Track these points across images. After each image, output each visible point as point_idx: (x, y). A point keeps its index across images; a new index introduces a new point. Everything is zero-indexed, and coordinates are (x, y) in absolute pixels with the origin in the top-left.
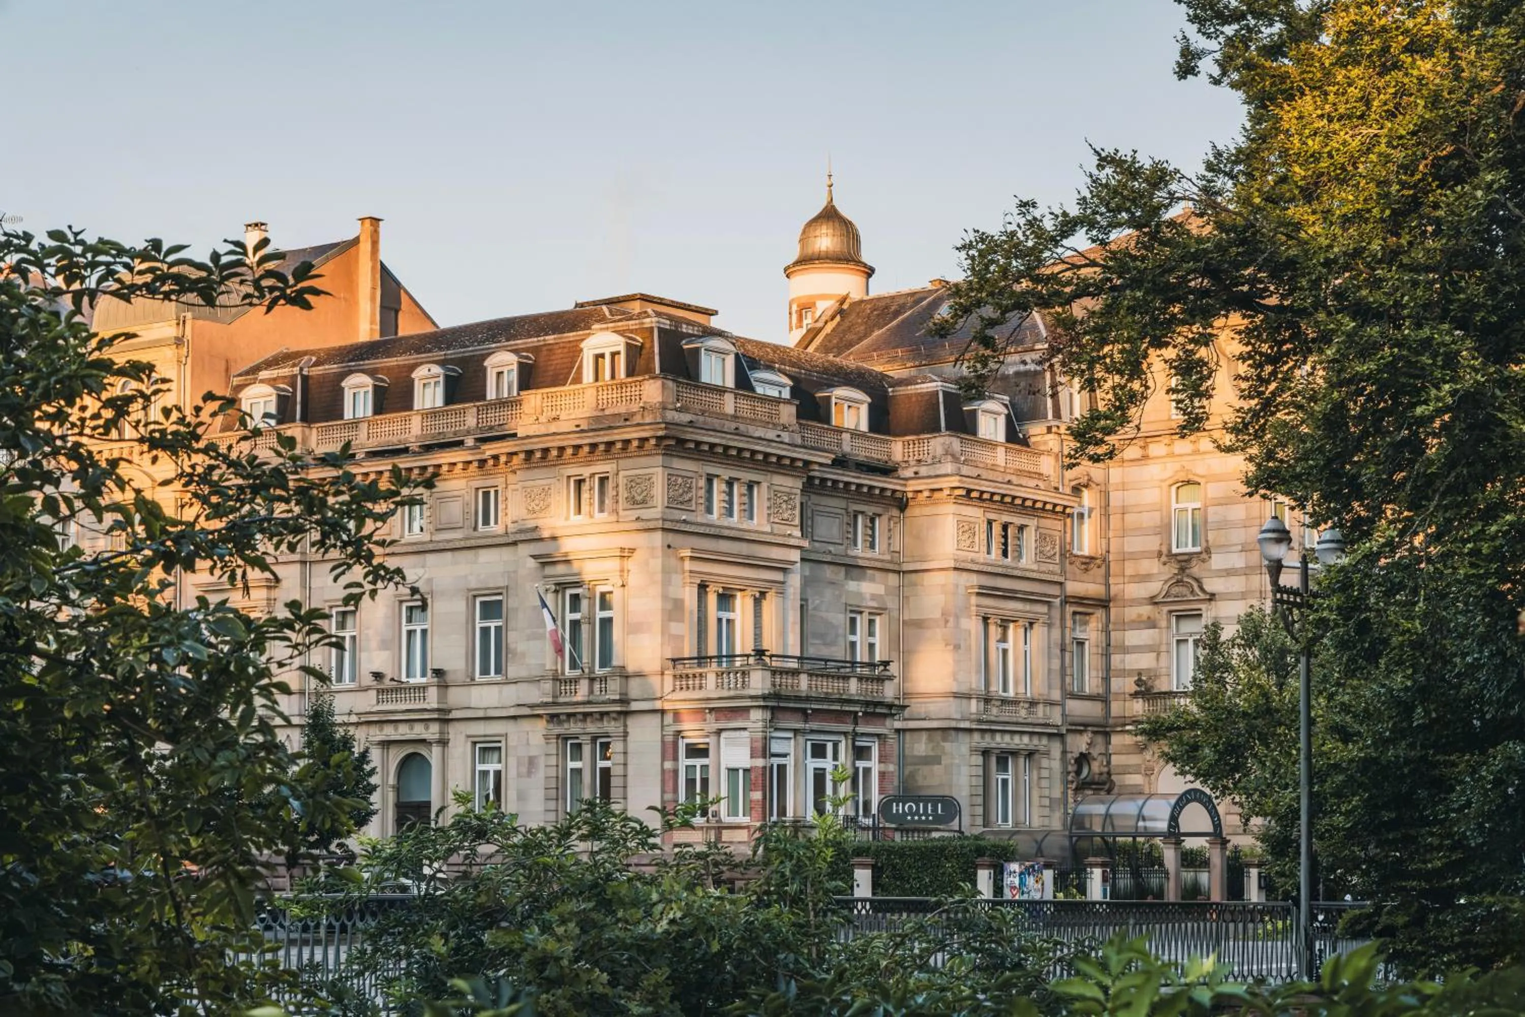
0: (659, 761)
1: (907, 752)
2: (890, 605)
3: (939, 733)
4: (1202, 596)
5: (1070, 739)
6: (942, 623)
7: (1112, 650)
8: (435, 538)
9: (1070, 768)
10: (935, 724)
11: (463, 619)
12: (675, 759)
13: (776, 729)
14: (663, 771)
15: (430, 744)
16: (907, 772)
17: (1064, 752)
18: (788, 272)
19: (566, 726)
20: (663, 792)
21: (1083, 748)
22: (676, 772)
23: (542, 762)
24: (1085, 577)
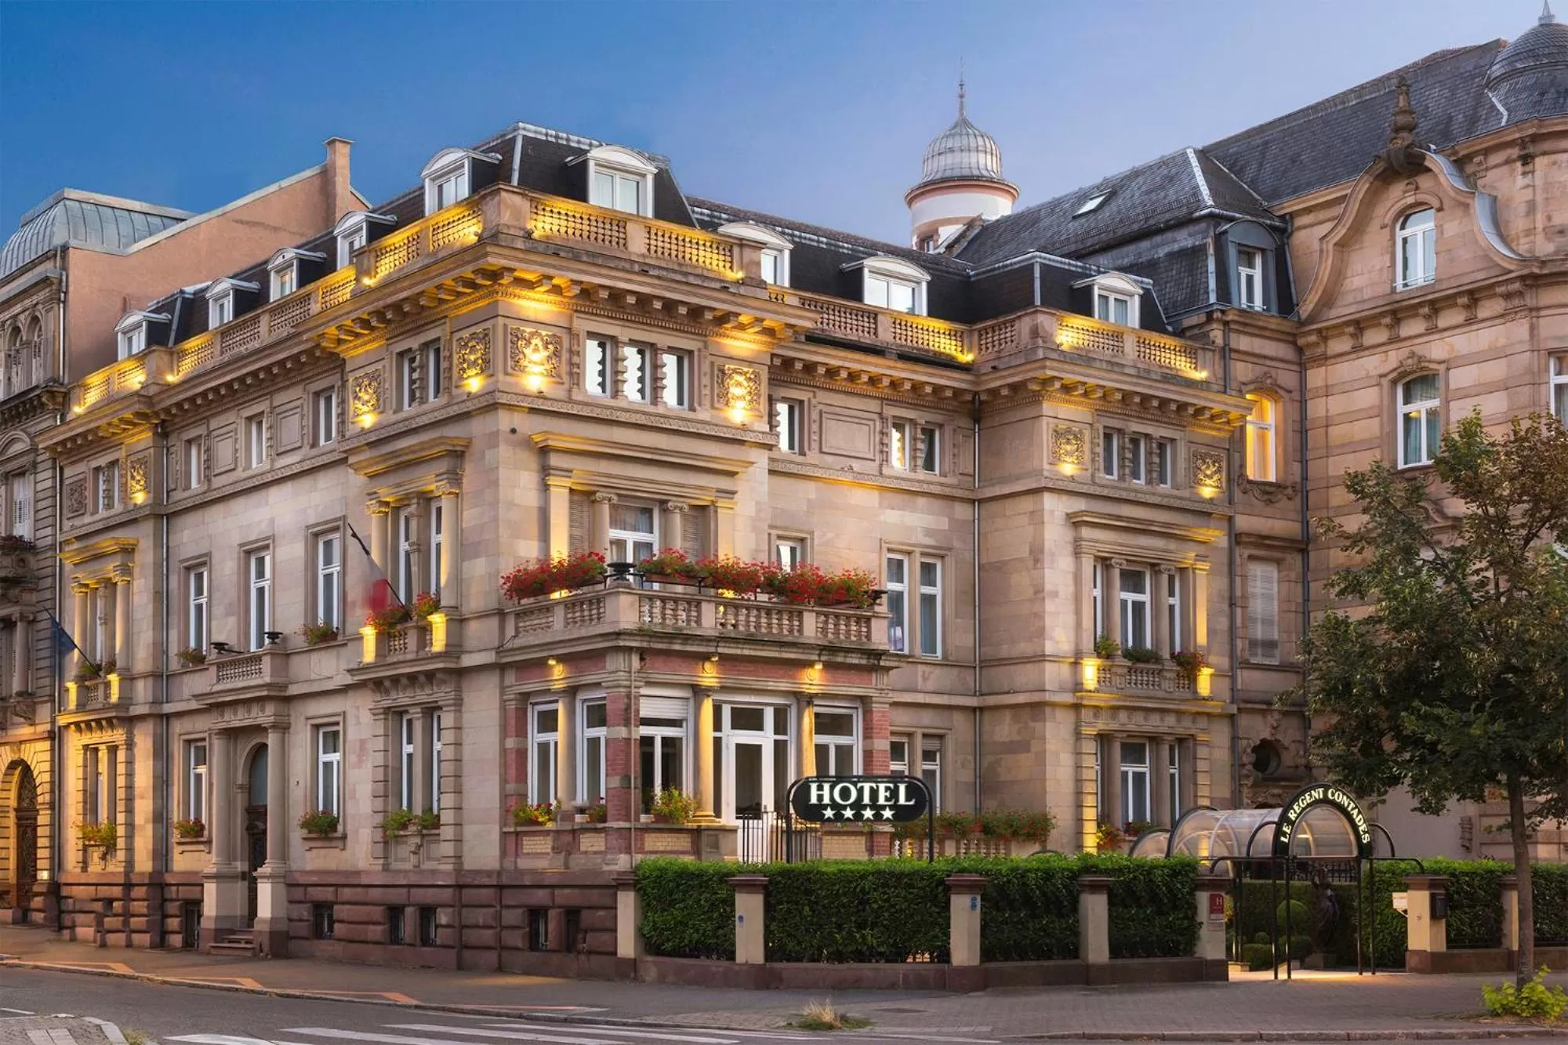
0: (496, 740)
1: (986, 737)
2: (956, 544)
3: (1028, 710)
4: (1441, 523)
5: (1244, 721)
6: (1031, 563)
7: (1311, 606)
8: (278, 465)
9: (1245, 759)
10: (1021, 699)
11: (300, 565)
12: (522, 732)
13: (649, 684)
14: (504, 751)
15: (265, 730)
16: (985, 764)
17: (1234, 739)
18: (911, 199)
19: (394, 695)
20: (504, 781)
21: (1266, 734)
22: (522, 754)
23: (370, 746)
24: (1269, 510)
